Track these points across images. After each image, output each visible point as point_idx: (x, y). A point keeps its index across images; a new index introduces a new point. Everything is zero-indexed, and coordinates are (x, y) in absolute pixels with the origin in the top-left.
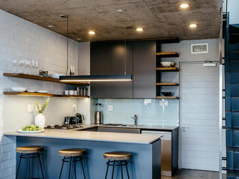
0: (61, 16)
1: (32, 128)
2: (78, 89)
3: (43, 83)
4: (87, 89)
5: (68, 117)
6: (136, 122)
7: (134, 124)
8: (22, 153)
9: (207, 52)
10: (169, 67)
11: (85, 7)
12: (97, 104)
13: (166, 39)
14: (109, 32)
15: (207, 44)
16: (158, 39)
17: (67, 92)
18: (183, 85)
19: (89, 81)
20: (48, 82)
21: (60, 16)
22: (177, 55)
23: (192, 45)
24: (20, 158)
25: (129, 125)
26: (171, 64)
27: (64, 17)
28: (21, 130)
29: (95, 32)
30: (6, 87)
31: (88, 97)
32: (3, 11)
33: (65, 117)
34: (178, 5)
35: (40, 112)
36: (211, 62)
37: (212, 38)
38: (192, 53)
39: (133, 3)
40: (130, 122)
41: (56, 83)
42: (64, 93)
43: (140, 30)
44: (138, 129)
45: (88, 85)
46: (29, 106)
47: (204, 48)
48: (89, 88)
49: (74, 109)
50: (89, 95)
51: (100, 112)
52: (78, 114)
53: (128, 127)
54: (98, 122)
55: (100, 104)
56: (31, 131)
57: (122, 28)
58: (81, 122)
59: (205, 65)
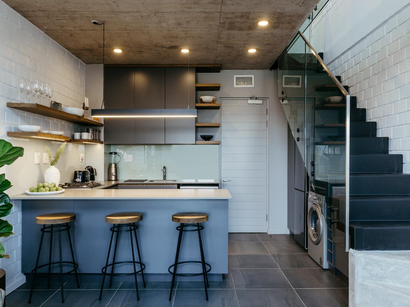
0: (92, 21)
1: (48, 186)
2: (90, 131)
3: (50, 121)
4: (100, 131)
5: (79, 172)
6: (165, 176)
7: (163, 179)
8: (45, 225)
9: (253, 86)
10: (210, 103)
11: (137, 12)
12: (111, 153)
13: (208, 66)
14: (141, 52)
15: (253, 76)
16: (198, 66)
17: (77, 136)
18: (224, 126)
19: (101, 117)
20: (55, 119)
21: (90, 21)
22: (217, 88)
23: (235, 76)
24: (42, 233)
25: (156, 181)
26: (214, 99)
27: (97, 24)
28: (28, 192)
29: (123, 50)
30: (10, 125)
31: (102, 143)
32: (6, 5)
33: (76, 172)
34: (256, 21)
35: (52, 164)
36: (256, 99)
37: (260, 69)
38: (235, 86)
39: (206, 12)
40: (158, 177)
41: (63, 121)
42: (73, 136)
43: (185, 51)
44: (174, 184)
45: (101, 125)
46: (36, 154)
47: (249, 80)
48: (102, 129)
49: (82, 160)
50: (102, 139)
51: (116, 165)
52: (89, 167)
53: (155, 182)
54: (113, 178)
55: (116, 153)
56: (48, 192)
57: (163, 47)
58: (92, 178)
59: (250, 102)
